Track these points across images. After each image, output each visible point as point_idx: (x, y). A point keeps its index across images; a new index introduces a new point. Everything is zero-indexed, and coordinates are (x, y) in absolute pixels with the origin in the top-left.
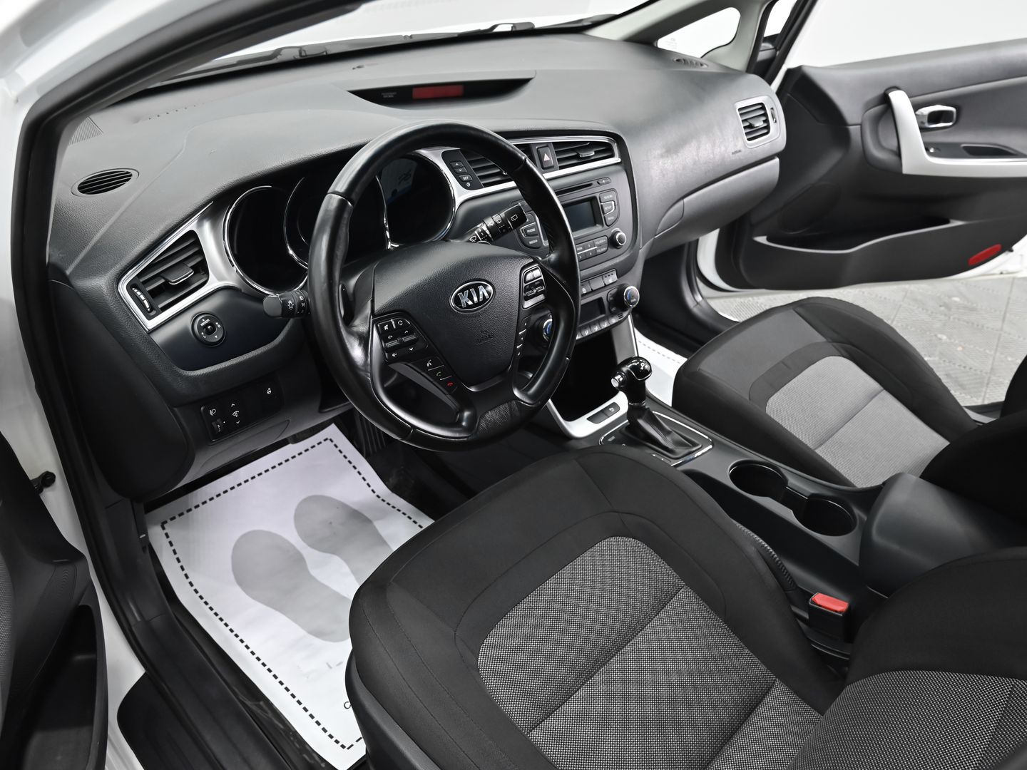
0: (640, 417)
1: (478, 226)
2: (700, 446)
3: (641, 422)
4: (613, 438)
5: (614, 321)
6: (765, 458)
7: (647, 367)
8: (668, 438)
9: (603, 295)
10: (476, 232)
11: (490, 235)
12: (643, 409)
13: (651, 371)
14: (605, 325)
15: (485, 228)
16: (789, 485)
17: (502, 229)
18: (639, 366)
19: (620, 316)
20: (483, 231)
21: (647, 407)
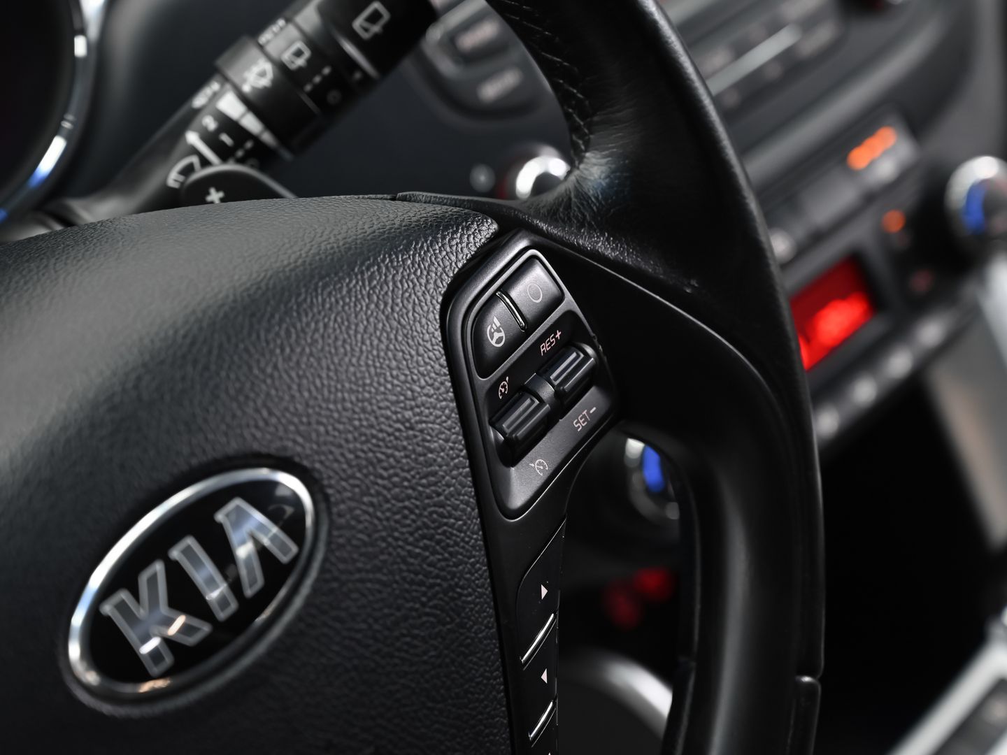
1: (199, 101)
9: (859, 234)
10: (192, 138)
11: (267, 138)
15: (231, 106)
17: (318, 94)
20: (228, 124)
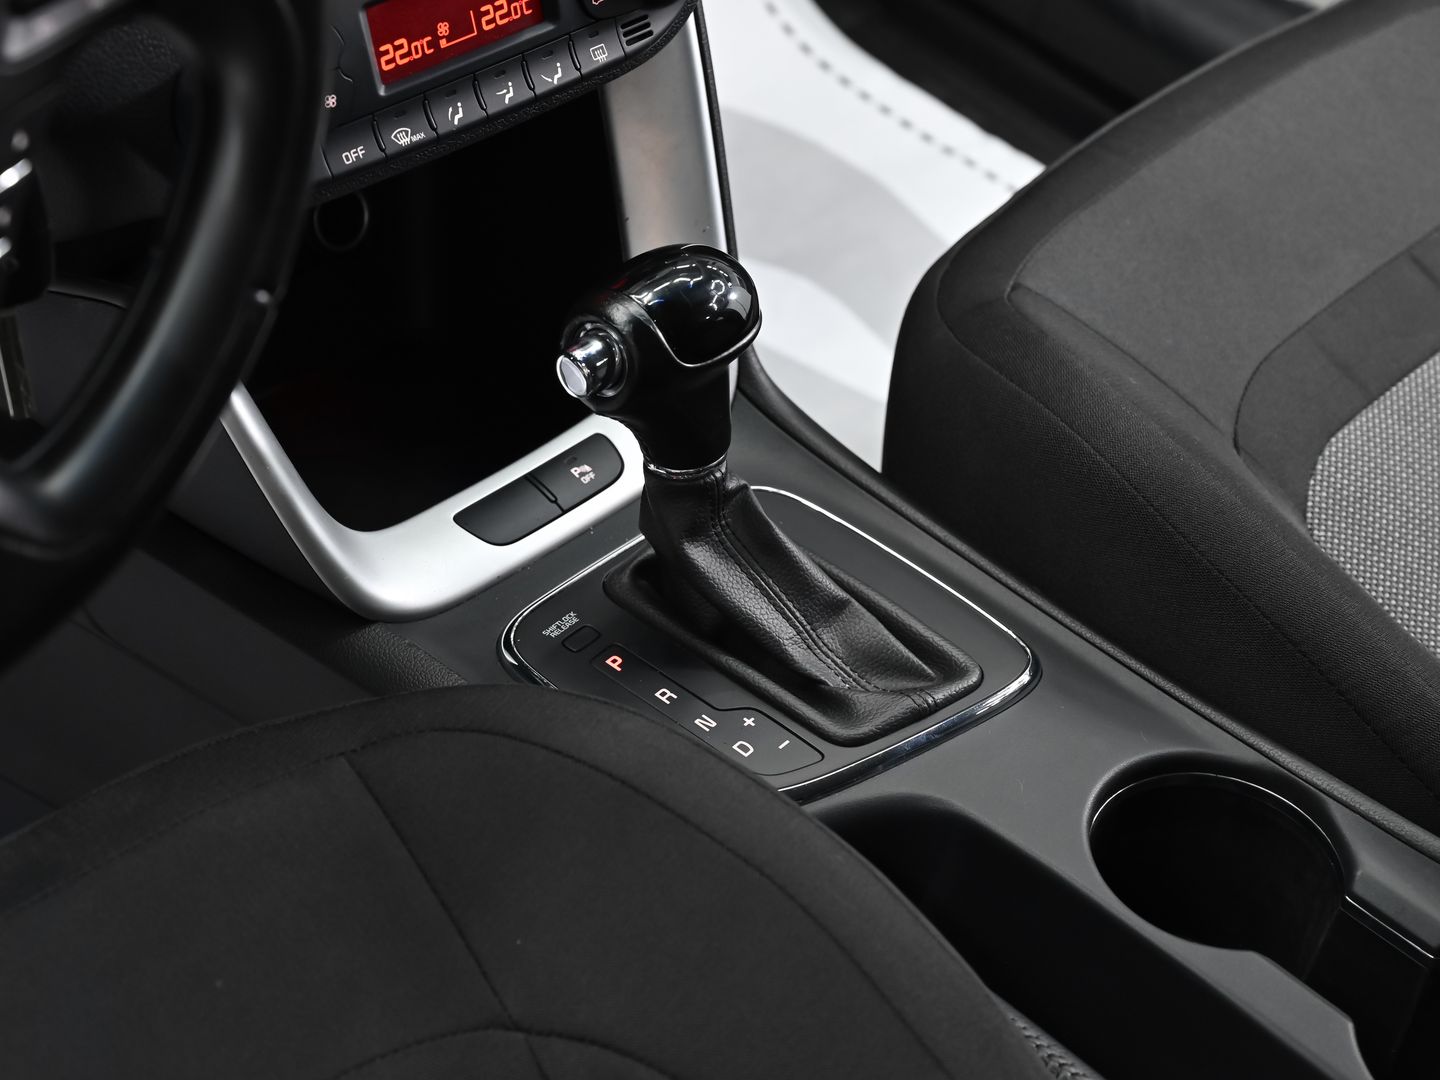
0: (696, 534)
2: (974, 679)
3: (701, 556)
4: (570, 620)
5: (600, 55)
6: (1266, 747)
7: (736, 297)
8: (828, 636)
12: (715, 497)
13: (754, 317)
14: (556, 76)
16: (1358, 888)
18: (701, 292)
19: (635, 27)
21: (732, 485)
